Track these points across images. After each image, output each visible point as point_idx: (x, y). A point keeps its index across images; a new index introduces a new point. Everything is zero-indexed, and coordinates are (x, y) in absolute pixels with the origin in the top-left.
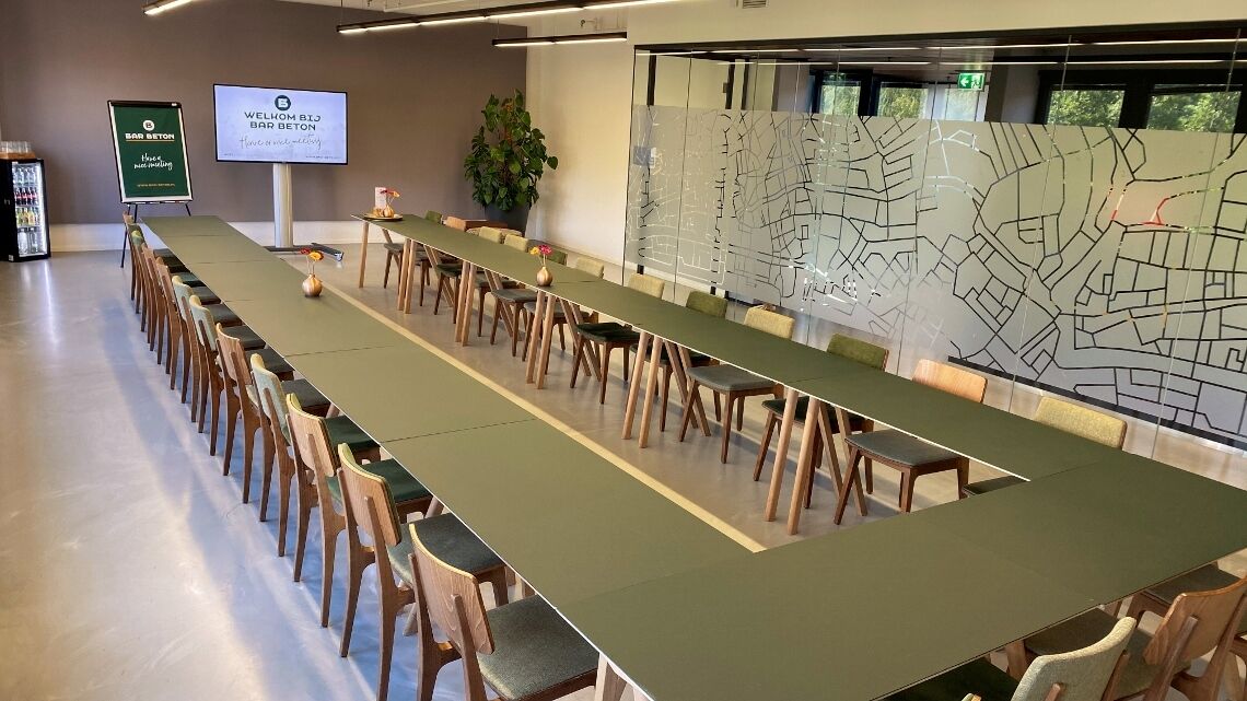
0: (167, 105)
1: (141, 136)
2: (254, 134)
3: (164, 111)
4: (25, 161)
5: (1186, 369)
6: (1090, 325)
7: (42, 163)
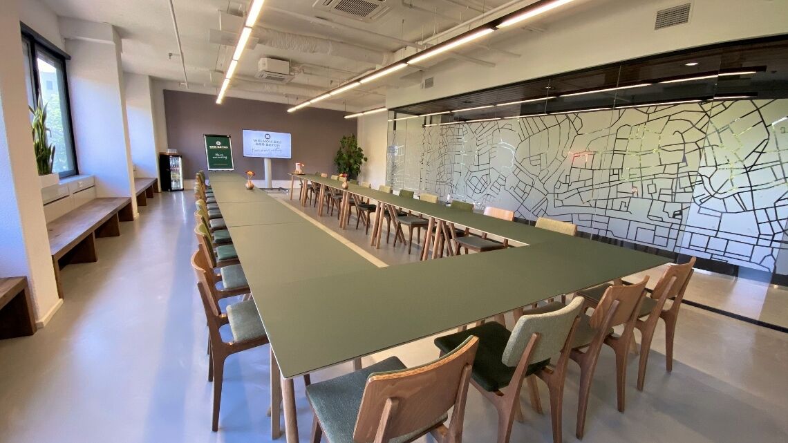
0: (226, 136)
1: (215, 147)
2: (257, 148)
3: (224, 139)
4: (176, 156)
5: (602, 212)
6: (561, 197)
7: (181, 157)
